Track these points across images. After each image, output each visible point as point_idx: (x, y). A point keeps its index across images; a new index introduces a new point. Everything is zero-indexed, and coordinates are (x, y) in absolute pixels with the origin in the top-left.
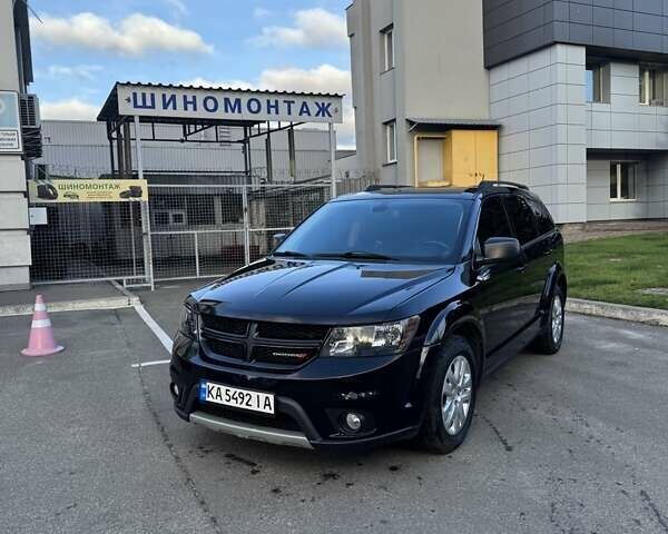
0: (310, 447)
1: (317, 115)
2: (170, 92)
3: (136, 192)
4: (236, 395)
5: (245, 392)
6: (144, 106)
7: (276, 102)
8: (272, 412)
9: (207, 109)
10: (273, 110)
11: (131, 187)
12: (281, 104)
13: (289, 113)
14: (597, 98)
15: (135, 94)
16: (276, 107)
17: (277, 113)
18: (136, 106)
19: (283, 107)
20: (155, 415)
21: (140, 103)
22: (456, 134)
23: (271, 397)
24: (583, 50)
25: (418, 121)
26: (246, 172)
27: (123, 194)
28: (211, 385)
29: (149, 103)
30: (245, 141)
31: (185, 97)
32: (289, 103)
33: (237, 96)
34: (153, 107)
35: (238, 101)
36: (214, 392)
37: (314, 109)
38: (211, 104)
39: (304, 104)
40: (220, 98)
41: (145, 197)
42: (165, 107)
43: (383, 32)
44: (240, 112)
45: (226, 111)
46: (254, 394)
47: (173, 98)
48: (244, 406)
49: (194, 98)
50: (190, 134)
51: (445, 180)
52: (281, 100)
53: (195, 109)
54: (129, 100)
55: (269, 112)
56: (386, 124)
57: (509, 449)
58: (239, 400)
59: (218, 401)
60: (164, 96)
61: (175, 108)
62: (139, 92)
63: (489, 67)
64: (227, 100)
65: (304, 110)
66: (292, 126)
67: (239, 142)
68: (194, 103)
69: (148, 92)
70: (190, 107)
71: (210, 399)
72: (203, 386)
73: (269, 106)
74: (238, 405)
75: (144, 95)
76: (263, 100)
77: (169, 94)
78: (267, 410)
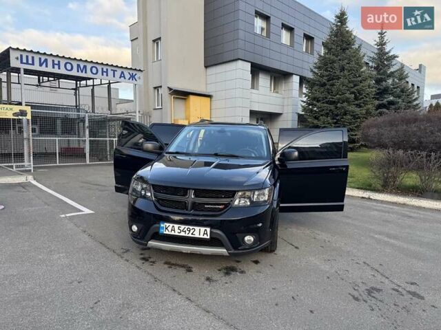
0: (228, 254)
1: (129, 79)
2: (44, 57)
3: (23, 113)
4: (186, 229)
5: (191, 227)
6: (27, 63)
7: (107, 70)
8: (208, 237)
9: (66, 69)
10: (105, 74)
11: (20, 110)
12: (109, 71)
13: (114, 76)
14: (253, 87)
15: (21, 56)
16: (107, 72)
17: (107, 75)
18: (22, 62)
19: (110, 73)
20: (101, 243)
21: (24, 61)
22: (192, 97)
23: (208, 230)
24: (250, 64)
25: (174, 89)
26: (76, 106)
27: (14, 114)
28: (168, 225)
29: (30, 62)
30: (76, 89)
31: (53, 61)
32: (114, 71)
33: (85, 64)
34: (33, 64)
35: (85, 67)
36: (170, 229)
37: (127, 76)
38: (69, 67)
39: (122, 73)
40: (75, 64)
41: (29, 117)
42: (41, 65)
43: (154, 41)
44: (86, 72)
45: (78, 71)
46: (197, 229)
47: (46, 60)
48: (190, 235)
49: (59, 62)
50: (43, 82)
51: (186, 119)
52: (109, 69)
53: (59, 68)
54: (17, 58)
55: (103, 75)
56: (155, 88)
57: (296, 248)
58: (187, 232)
59: (173, 233)
60: (40, 59)
61: (47, 66)
62: (24, 55)
63: (206, 67)
64: (78, 66)
65: (122, 75)
66: (110, 83)
67: (72, 89)
68: (59, 64)
69: (30, 56)
70: (56, 67)
71: (167, 232)
72: (162, 225)
73: (103, 72)
74: (186, 235)
75: (27, 57)
76: (100, 68)
77: (43, 58)
78: (205, 236)
